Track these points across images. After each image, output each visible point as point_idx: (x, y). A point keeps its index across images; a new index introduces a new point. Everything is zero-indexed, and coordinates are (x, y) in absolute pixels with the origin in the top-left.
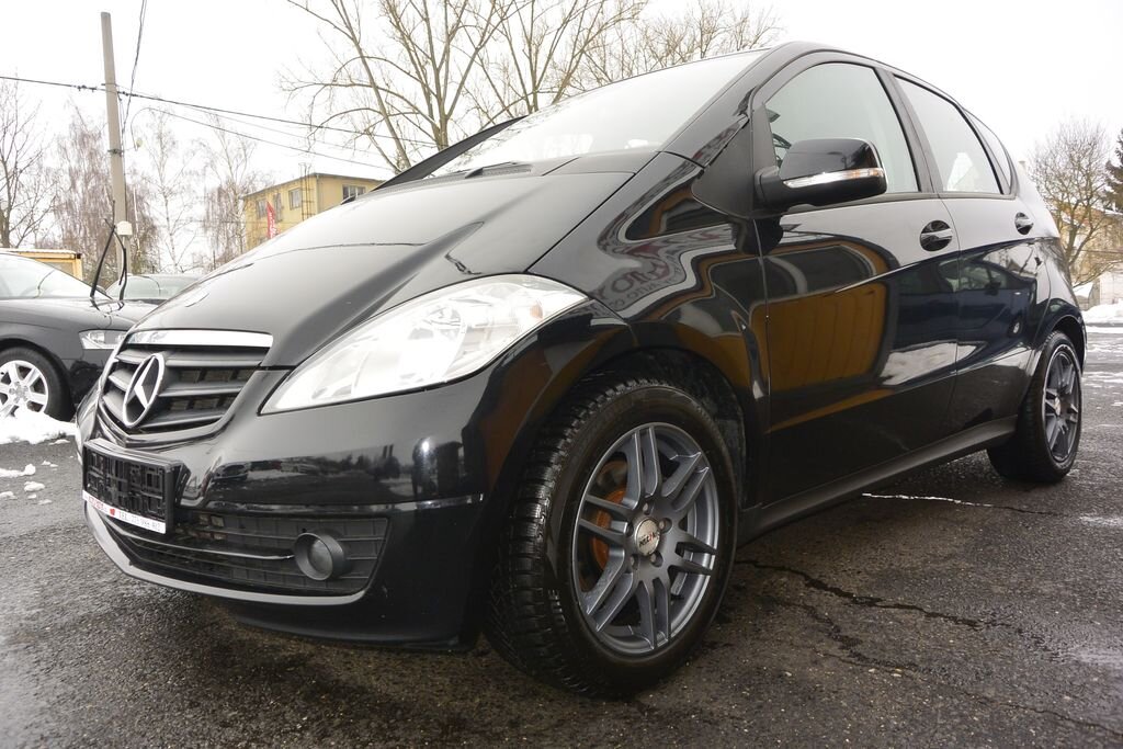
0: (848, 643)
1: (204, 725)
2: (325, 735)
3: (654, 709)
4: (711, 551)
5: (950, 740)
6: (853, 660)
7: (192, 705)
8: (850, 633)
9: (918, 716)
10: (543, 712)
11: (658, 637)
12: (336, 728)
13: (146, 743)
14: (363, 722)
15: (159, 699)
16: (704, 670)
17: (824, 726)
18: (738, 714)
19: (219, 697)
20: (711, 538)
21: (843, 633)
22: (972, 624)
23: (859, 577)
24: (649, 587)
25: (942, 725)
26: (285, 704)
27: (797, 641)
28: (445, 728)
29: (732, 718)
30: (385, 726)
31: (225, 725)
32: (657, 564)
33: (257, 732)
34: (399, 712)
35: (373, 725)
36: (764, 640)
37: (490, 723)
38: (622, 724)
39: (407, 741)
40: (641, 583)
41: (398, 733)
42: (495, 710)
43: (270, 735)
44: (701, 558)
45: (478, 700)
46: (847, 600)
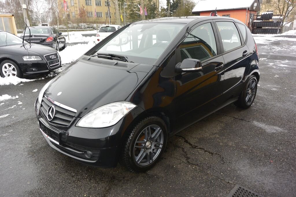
0: (188, 158)
1: (69, 177)
2: (90, 180)
3: (149, 175)
4: (161, 144)
5: (198, 183)
6: (187, 163)
7: (66, 172)
8: (189, 156)
9: (194, 178)
10: (129, 175)
11: (150, 161)
12: (92, 178)
13: (59, 181)
14: (97, 177)
15: (60, 170)
16: (160, 165)
17: (177, 179)
18: (163, 176)
19: (71, 170)
20: (162, 142)
21: (187, 156)
22: (212, 154)
23: (195, 139)
24: (149, 154)
25: (198, 180)
26: (83, 172)
27: (178, 157)
28: (111, 178)
29: (162, 177)
30: (101, 178)
31: (73, 177)
32: (150, 149)
33: (79, 179)
34: (103, 175)
35: (99, 177)
36: (172, 157)
37: (119, 177)
38: (142, 178)
39: (105, 181)
40: (147, 153)
41: (103, 179)
42: (121, 174)
43: (81, 179)
44: (160, 146)
45: (118, 172)
46: (191, 146)
